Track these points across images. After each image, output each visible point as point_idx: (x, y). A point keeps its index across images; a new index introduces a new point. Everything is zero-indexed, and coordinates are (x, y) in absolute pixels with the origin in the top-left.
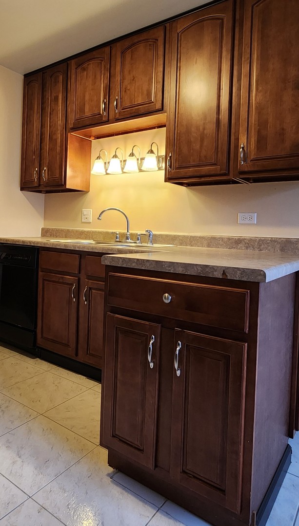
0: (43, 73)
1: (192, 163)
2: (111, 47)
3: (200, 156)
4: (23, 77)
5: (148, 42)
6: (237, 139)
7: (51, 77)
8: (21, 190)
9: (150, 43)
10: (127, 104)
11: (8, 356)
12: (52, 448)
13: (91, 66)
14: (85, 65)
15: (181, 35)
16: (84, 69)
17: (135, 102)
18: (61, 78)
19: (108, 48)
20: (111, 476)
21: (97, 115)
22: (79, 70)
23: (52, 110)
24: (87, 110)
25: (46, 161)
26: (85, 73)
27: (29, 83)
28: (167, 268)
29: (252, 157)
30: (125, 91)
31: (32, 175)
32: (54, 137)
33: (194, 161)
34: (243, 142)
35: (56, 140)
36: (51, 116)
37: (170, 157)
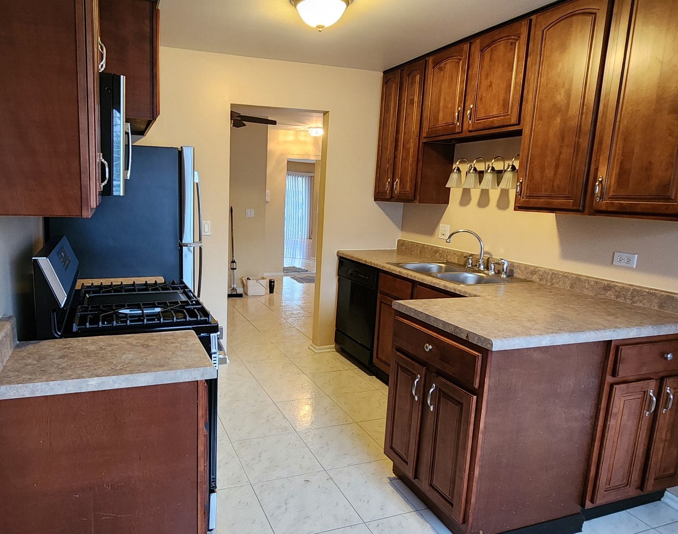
0: (402, 70)
1: (544, 193)
2: (470, 43)
3: (553, 186)
4: (383, 73)
5: (510, 39)
6: (597, 170)
7: (408, 76)
8: (375, 200)
9: (511, 41)
10: (481, 114)
11: (347, 368)
12: (354, 448)
13: (448, 66)
14: (442, 65)
15: (546, 33)
16: (441, 69)
17: (489, 113)
18: (418, 77)
19: (466, 45)
20: (391, 479)
21: (450, 125)
22: (436, 69)
23: (407, 115)
24: (440, 117)
25: (399, 172)
26: (442, 73)
27: (387, 81)
28: (433, 322)
29: (611, 194)
30: (481, 99)
31: (385, 186)
32: (408, 146)
33: (546, 191)
34: (602, 174)
35: (409, 149)
36: (406, 122)
37: (521, 183)
